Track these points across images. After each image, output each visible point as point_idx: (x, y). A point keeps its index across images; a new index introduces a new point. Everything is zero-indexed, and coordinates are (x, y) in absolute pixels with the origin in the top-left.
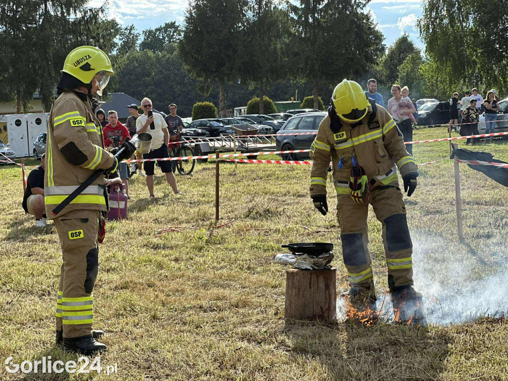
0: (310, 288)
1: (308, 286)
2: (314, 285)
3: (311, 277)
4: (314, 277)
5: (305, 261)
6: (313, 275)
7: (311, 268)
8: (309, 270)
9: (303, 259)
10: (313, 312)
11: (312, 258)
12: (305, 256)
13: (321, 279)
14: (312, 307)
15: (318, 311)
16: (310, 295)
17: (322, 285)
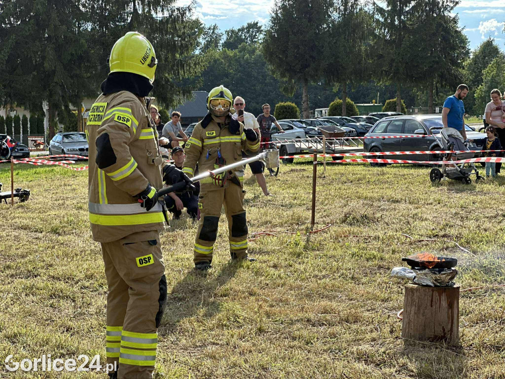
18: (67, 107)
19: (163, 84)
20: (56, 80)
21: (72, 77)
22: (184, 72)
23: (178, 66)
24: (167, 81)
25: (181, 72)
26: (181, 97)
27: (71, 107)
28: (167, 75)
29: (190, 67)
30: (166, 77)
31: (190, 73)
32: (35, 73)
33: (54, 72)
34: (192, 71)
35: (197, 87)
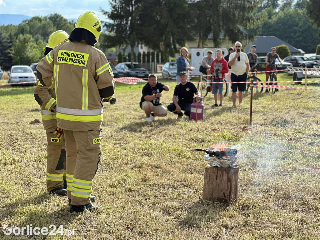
0: (217, 179)
1: (215, 178)
2: (219, 178)
3: (217, 172)
4: (220, 172)
5: (215, 161)
6: (219, 171)
7: (219, 166)
8: (217, 167)
9: (213, 159)
10: (218, 196)
11: (220, 159)
12: (215, 157)
13: (224, 174)
14: (217, 193)
15: (221, 196)
16: (217, 184)
17: (225, 178)
18: (175, 46)
19: (236, 32)
20: (168, 30)
21: (178, 28)
22: (250, 24)
23: (246, 21)
24: (239, 30)
25: (248, 24)
26: (247, 41)
27: (177, 46)
28: (239, 26)
29: (254, 21)
30: (238, 28)
31: (254, 25)
32: (155, 26)
33: (167, 25)
34: (255, 23)
35: (258, 34)
